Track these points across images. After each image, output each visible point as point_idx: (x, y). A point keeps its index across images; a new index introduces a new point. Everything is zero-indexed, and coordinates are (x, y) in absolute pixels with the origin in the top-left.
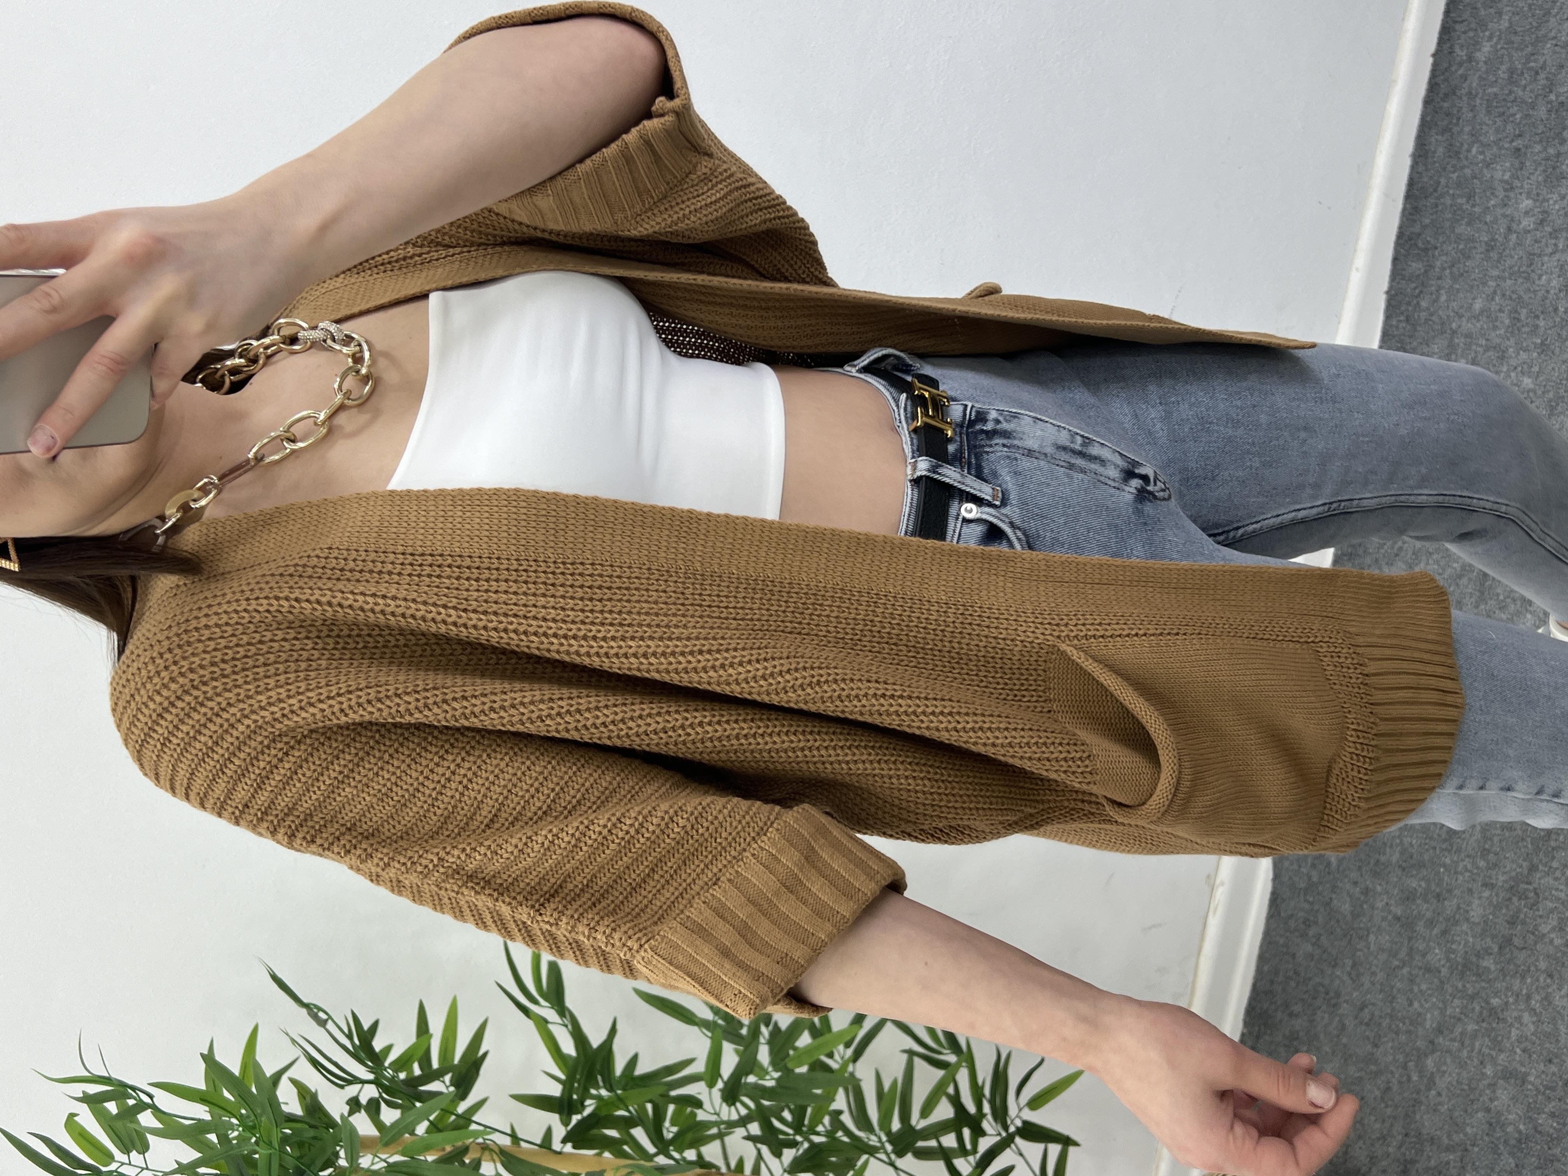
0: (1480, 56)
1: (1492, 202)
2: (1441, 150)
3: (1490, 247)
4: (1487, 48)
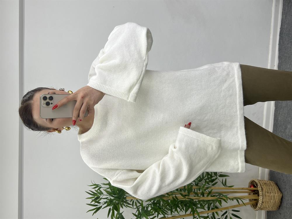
0: (285, 27)
1: (289, 50)
2: (282, 42)
3: (289, 57)
4: (286, 26)
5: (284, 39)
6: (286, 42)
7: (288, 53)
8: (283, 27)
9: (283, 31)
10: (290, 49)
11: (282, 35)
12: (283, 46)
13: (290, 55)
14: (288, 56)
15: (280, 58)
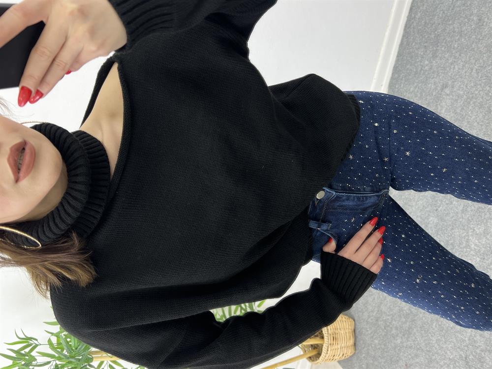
5: (412, 38)
6: (413, 44)
7: (416, 65)
8: (413, 15)
9: (413, 22)
10: (420, 58)
11: (408, 30)
12: (407, 51)
13: (419, 70)
14: (415, 70)
15: (396, 70)
